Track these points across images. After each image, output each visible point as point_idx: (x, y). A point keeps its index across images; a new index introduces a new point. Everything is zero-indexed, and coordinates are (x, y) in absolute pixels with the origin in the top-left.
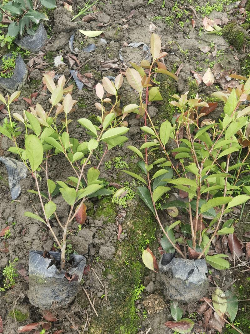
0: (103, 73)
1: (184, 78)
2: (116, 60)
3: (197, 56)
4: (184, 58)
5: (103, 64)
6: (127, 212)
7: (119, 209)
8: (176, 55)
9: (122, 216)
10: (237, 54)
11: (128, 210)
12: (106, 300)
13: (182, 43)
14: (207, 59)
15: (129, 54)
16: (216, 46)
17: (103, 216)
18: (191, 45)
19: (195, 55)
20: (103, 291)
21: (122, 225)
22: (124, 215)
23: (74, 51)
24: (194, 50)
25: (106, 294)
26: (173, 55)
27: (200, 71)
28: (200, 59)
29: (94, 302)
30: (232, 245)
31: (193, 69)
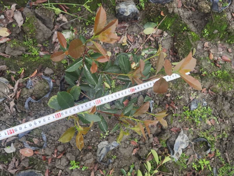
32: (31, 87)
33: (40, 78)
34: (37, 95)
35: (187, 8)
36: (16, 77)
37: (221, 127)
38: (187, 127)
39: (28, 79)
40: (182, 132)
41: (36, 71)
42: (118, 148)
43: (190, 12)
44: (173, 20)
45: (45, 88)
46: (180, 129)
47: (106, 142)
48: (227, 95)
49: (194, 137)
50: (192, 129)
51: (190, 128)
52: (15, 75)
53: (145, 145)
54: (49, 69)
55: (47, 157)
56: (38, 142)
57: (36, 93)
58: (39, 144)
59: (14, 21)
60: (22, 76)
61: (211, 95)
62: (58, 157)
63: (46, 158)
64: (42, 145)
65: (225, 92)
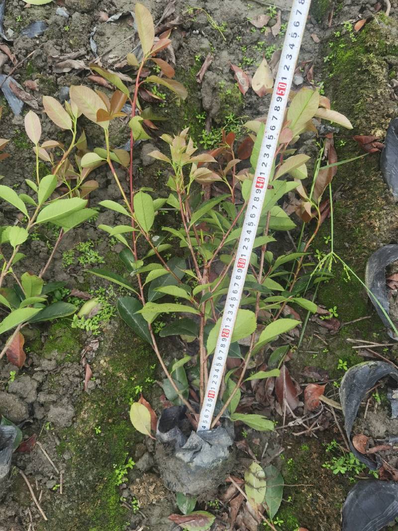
0: (59, 80)
1: (213, 83)
2: (82, 51)
3: (244, 35)
4: (219, 40)
5: (57, 61)
6: (100, 341)
7: (88, 337)
8: (202, 35)
9: (91, 350)
10: (317, 30)
11: (102, 339)
12: (61, 493)
13: (216, 9)
14: (262, 40)
15: (108, 38)
16: (279, 13)
17: (55, 353)
18: (233, 12)
19: (240, 33)
20: (57, 478)
21: (90, 364)
22: (96, 347)
23: (7, 34)
24: (238, 22)
25: (61, 484)
26: (197, 35)
27: (249, 66)
28: (248, 41)
29: (40, 497)
30: (282, 390)
31: (236, 62)
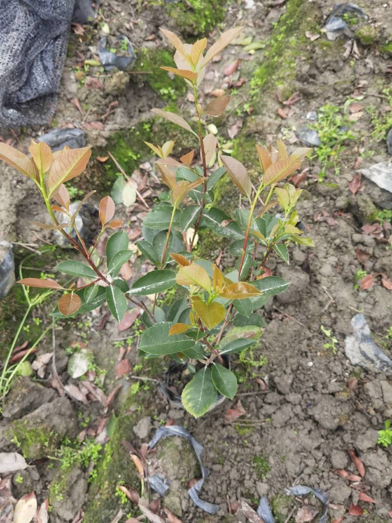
32: (165, 482)
33: (152, 452)
34: (189, 472)
35: (110, 115)
36: (132, 513)
37: (373, 96)
38: (356, 160)
39: (146, 483)
40: (365, 172)
41: (134, 458)
42: (371, 319)
43: (119, 110)
44: (123, 144)
45: (178, 446)
46: (357, 174)
47: (349, 342)
48: (304, 73)
49: (383, 151)
50: (362, 150)
51: (360, 155)
52: (128, 513)
53: (377, 258)
54: (138, 426)
55: (355, 500)
56: (309, 511)
57: (184, 474)
58: (315, 510)
59: (11, 476)
60: (136, 495)
61: (296, 102)
62: (363, 472)
63: (356, 504)
64: (319, 504)
65: (297, 76)
